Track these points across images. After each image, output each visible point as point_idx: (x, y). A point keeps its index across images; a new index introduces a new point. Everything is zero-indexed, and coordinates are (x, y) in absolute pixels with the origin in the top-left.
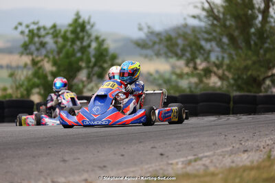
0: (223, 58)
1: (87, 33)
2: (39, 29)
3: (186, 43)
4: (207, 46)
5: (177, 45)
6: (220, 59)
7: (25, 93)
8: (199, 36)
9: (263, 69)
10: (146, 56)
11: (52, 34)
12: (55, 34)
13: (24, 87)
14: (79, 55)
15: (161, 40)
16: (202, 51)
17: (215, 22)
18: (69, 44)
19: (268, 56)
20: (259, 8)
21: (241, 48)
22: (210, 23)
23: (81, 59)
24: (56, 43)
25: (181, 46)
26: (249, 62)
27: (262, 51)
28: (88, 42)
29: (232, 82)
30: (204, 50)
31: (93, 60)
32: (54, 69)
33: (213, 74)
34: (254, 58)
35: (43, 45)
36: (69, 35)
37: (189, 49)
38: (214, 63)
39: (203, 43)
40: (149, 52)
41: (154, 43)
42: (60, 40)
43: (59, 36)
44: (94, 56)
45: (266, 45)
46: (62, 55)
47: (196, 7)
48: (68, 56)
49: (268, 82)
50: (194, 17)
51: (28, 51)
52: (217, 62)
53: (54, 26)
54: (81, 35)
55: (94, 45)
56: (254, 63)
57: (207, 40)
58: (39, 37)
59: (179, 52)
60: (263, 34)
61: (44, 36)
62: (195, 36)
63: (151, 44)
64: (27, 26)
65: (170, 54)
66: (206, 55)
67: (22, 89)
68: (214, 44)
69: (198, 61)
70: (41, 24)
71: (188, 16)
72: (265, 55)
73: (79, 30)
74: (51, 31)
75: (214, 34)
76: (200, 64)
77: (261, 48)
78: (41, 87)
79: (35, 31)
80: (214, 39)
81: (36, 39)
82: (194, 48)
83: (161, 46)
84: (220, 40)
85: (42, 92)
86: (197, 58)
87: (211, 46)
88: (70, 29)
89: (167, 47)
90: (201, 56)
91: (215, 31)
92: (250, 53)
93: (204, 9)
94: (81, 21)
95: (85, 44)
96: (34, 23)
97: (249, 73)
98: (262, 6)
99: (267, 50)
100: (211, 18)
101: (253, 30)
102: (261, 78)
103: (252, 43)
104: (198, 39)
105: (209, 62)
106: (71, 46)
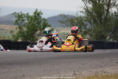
0: (92, 28)
1: (40, 17)
2: (22, 15)
3: (78, 22)
4: (85, 23)
5: (74, 22)
6: (90, 28)
7: (16, 39)
8: (82, 19)
9: (107, 33)
10: (63, 26)
11: (27, 17)
12: (28, 17)
13: (16, 37)
14: (37, 25)
15: (69, 20)
16: (84, 25)
17: (89, 14)
18: (33, 21)
19: (109, 27)
20: (105, 9)
21: (98, 24)
22: (87, 14)
23: (38, 27)
24: (28, 20)
25: (76, 23)
26: (102, 30)
27: (106, 26)
28: (40, 20)
29: (95, 37)
30: (84, 24)
31: (42, 27)
32: (27, 30)
33: (87, 34)
34: (104, 28)
35: (23, 21)
36: (33, 17)
37: (79, 24)
38: (88, 29)
39: (84, 22)
40: (64, 25)
41: (66, 21)
42: (30, 19)
43: (29, 18)
44: (43, 26)
45: (108, 23)
46: (30, 25)
47: (81, 8)
48: (32, 25)
49: (108, 37)
50: (81, 12)
51: (18, 23)
52: (89, 29)
53: (28, 14)
54: (38, 18)
55: (42, 21)
56: (104, 30)
57: (85, 21)
58: (22, 18)
59: (75, 25)
60: (107, 19)
61: (24, 18)
62: (81, 19)
63: (65, 21)
64: (18, 14)
65: (72, 26)
66: (85, 26)
67: (15, 38)
68: (88, 22)
69: (82, 29)
70: (23, 13)
71: (79, 11)
72: (108, 27)
73: (37, 15)
74: (26, 16)
75: (88, 18)
76: (83, 30)
77: (106, 24)
78: (22, 37)
79: (21, 16)
80: (88, 20)
81: (21, 19)
82: (81, 23)
83: (69, 22)
84: (90, 21)
85: (22, 38)
86: (81, 27)
87: (87, 23)
88: (34, 15)
89: (71, 23)
90: (83, 27)
91: (89, 17)
92: (102, 26)
93: (85, 9)
94: (38, 12)
95: (39, 21)
96: (20, 13)
97: (102, 34)
98: (107, 8)
99: (108, 25)
100: (87, 12)
101: (103, 17)
102: (106, 36)
103: (103, 22)
104: (82, 20)
105: (86, 29)
106: (34, 21)
